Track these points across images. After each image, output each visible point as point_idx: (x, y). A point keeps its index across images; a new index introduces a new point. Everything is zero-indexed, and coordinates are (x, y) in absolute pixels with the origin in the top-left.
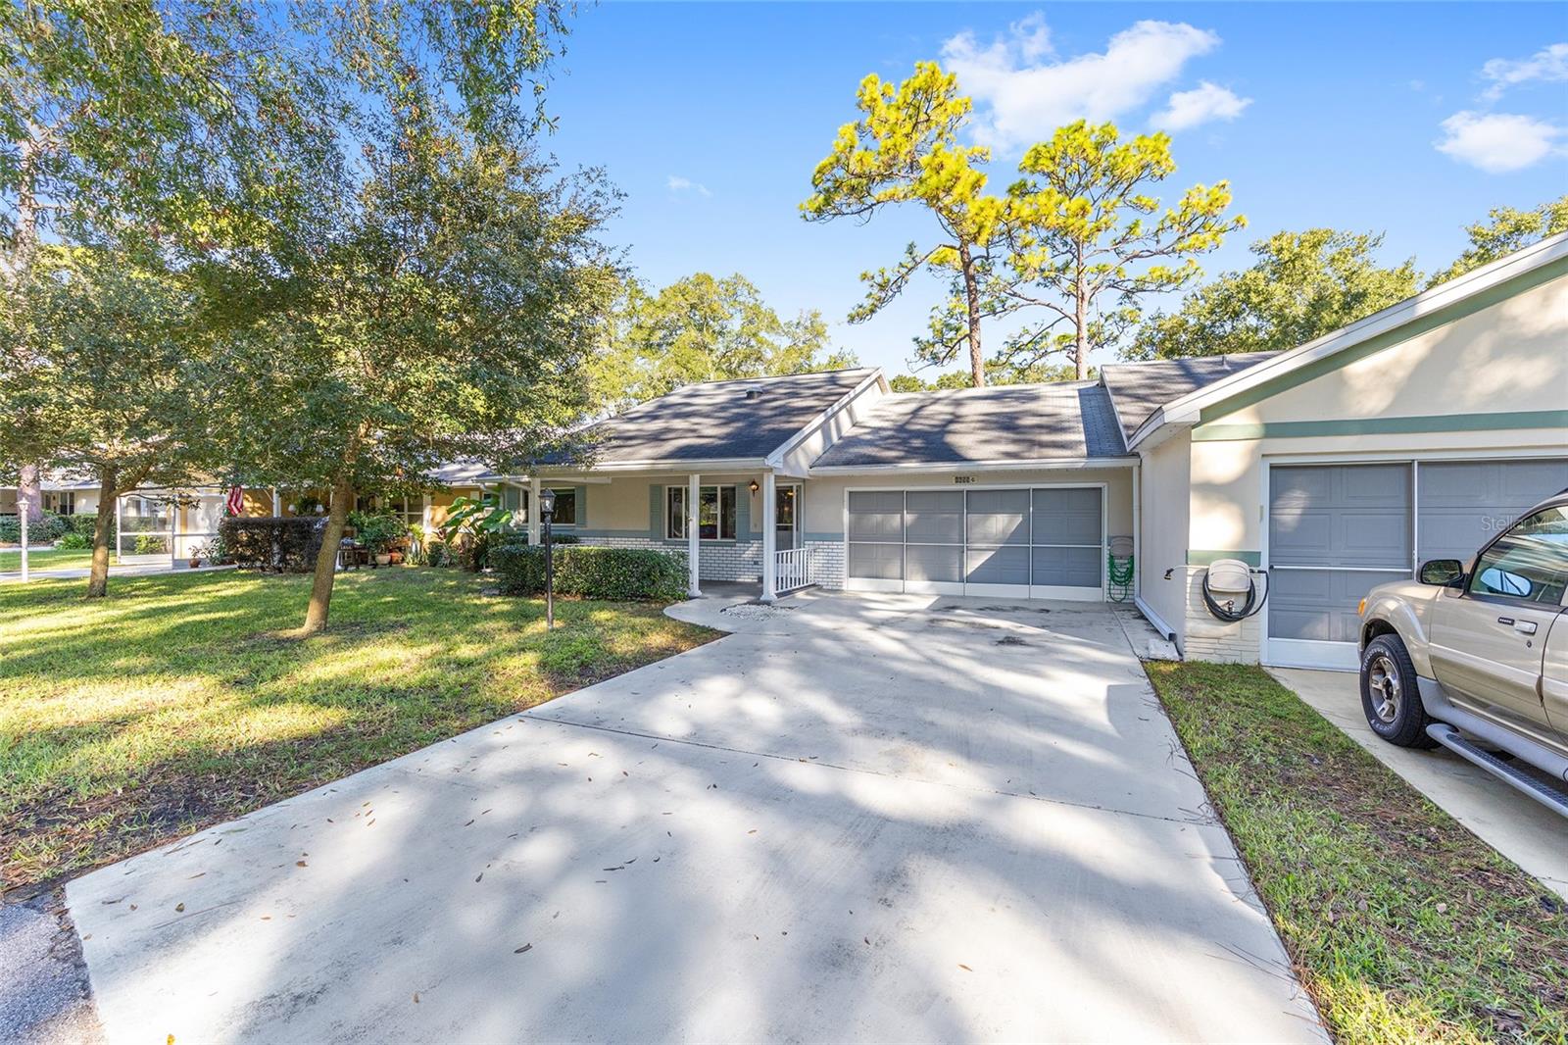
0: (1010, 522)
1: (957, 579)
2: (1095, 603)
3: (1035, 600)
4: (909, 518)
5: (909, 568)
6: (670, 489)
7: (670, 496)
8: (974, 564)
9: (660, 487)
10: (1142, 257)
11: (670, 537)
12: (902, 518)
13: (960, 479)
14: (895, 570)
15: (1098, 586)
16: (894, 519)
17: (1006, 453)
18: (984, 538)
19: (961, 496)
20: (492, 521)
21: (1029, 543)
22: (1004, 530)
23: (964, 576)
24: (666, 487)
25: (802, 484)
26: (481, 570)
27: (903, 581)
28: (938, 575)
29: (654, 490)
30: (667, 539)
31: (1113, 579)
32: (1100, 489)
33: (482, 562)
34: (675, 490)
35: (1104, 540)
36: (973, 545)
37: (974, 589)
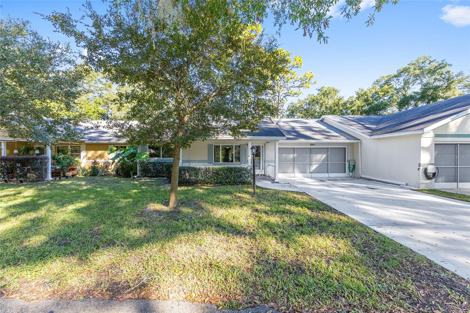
0: (322, 156)
1: (309, 172)
3: (330, 177)
4: (295, 155)
5: (296, 170)
6: (215, 146)
7: (215, 148)
8: (314, 167)
9: (212, 145)
11: (215, 162)
12: (293, 156)
13: (312, 144)
14: (291, 170)
15: (345, 173)
16: (291, 156)
17: (325, 138)
18: (316, 161)
19: (310, 149)
20: (139, 157)
21: (328, 162)
22: (321, 159)
23: (311, 171)
24: (214, 145)
25: (264, 145)
26: (130, 177)
27: (294, 174)
28: (303, 172)
29: (210, 146)
30: (214, 163)
31: (349, 171)
32: (345, 148)
33: (131, 173)
34: (217, 146)
35: (346, 161)
36: (313, 163)
37: (314, 175)
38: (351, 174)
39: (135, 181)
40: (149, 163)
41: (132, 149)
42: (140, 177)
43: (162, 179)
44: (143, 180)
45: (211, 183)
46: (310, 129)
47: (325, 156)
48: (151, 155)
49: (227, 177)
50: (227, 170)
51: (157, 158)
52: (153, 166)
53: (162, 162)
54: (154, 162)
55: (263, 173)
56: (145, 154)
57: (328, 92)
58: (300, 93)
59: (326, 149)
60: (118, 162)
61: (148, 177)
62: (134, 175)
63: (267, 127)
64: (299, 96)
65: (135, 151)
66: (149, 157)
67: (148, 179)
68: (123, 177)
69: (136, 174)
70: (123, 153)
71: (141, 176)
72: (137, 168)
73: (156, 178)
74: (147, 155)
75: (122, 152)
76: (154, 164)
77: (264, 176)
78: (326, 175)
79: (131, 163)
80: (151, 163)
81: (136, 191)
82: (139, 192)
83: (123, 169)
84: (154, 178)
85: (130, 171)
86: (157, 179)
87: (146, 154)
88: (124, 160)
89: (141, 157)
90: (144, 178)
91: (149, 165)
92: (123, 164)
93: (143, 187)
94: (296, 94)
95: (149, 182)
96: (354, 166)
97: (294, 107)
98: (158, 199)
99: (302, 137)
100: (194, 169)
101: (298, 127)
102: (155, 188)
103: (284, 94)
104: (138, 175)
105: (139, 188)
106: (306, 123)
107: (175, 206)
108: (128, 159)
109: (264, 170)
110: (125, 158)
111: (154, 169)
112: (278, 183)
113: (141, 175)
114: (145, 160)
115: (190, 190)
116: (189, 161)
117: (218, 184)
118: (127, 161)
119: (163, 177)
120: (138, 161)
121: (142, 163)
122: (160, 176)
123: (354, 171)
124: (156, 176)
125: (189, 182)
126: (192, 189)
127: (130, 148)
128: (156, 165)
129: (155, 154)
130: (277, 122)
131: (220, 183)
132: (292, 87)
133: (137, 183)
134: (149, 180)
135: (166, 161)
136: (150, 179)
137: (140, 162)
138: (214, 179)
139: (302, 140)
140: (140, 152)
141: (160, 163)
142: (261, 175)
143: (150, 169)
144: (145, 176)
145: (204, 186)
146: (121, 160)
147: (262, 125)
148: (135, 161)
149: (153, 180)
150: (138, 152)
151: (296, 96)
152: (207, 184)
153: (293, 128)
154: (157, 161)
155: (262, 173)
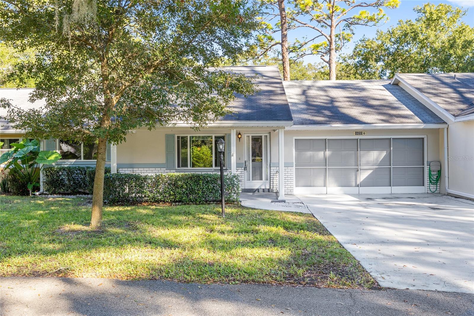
0: (380, 155)
1: (354, 184)
2: (422, 193)
3: (394, 194)
4: (328, 153)
5: (329, 180)
6: (178, 137)
7: (178, 141)
8: (363, 176)
9: (173, 136)
10: (362, 6)
11: (179, 166)
12: (324, 154)
13: (358, 133)
14: (320, 181)
15: (423, 185)
16: (321, 154)
17: (382, 120)
18: (368, 163)
19: (356, 141)
20: (42, 159)
21: (390, 165)
22: (377, 159)
23: (358, 184)
24: (176, 136)
25: (268, 135)
26: (28, 194)
27: (326, 188)
28: (344, 184)
29: (169, 137)
30: (177, 168)
31: (431, 182)
32: (423, 138)
33: (30, 188)
34: (182, 138)
35: (426, 163)
36: (362, 167)
37: (365, 190)
38: (433, 188)
39: (37, 200)
40: (60, 169)
41: (30, 144)
42: (45, 194)
43: (83, 198)
44: (50, 199)
45: (164, 201)
46: (363, 102)
47: (384, 154)
48: (65, 156)
49: (192, 191)
50: (191, 178)
51: (74, 160)
52: (68, 175)
53: (83, 168)
54: (70, 167)
55: (268, 187)
56: (53, 153)
57: (435, 17)
58: (380, 17)
59: (388, 141)
60: (6, 169)
61: (59, 193)
62: (34, 190)
63: (268, 102)
64: (378, 24)
65: (36, 147)
66: (61, 159)
67: (59, 198)
68: (15, 194)
69: (38, 189)
70: (16, 151)
71: (47, 193)
72: (39, 179)
73: (72, 196)
74: (58, 155)
75: (13, 149)
76: (70, 171)
77: (269, 191)
78: (386, 190)
79: (29, 170)
80: (64, 169)
81: (42, 212)
82: (46, 214)
83: (14, 180)
84: (69, 196)
85: (27, 183)
86: (74, 197)
87: (56, 152)
88: (16, 164)
89: (48, 158)
90: (52, 196)
91: (60, 173)
92: (14, 172)
93: (53, 208)
94: (372, 19)
95: (61, 201)
96: (440, 172)
97: (368, 48)
98: (76, 220)
99: (338, 119)
100: (137, 178)
101: (341, 99)
102: (71, 208)
103: (345, 20)
104: (41, 191)
105: (45, 208)
106: (363, 89)
107: (99, 225)
108: (23, 163)
109: (268, 181)
110: (19, 161)
111: (69, 180)
112: (284, 201)
113: (48, 190)
114: (54, 164)
115: (127, 211)
116: (131, 166)
117: (177, 204)
118: (21, 165)
119: (85, 194)
120: (41, 165)
121: (49, 169)
122: (80, 193)
123: (440, 182)
124: (74, 193)
125: (128, 201)
126: (132, 210)
127: (27, 142)
128: (73, 173)
129: (71, 153)
130: (305, 88)
131: (179, 201)
132: (360, 6)
133: (41, 202)
134: (61, 199)
135: (90, 166)
136: (63, 198)
137: (45, 167)
138: (170, 195)
139: (338, 126)
140: (45, 150)
141: (79, 170)
142: (263, 190)
143: (62, 179)
144: (54, 193)
145: (152, 205)
146: (10, 164)
147: (260, 99)
148: (35, 166)
149: (68, 199)
150: (41, 150)
151: (373, 23)
152: (159, 203)
153: (333, 100)
154: (74, 166)
155: (265, 186)
